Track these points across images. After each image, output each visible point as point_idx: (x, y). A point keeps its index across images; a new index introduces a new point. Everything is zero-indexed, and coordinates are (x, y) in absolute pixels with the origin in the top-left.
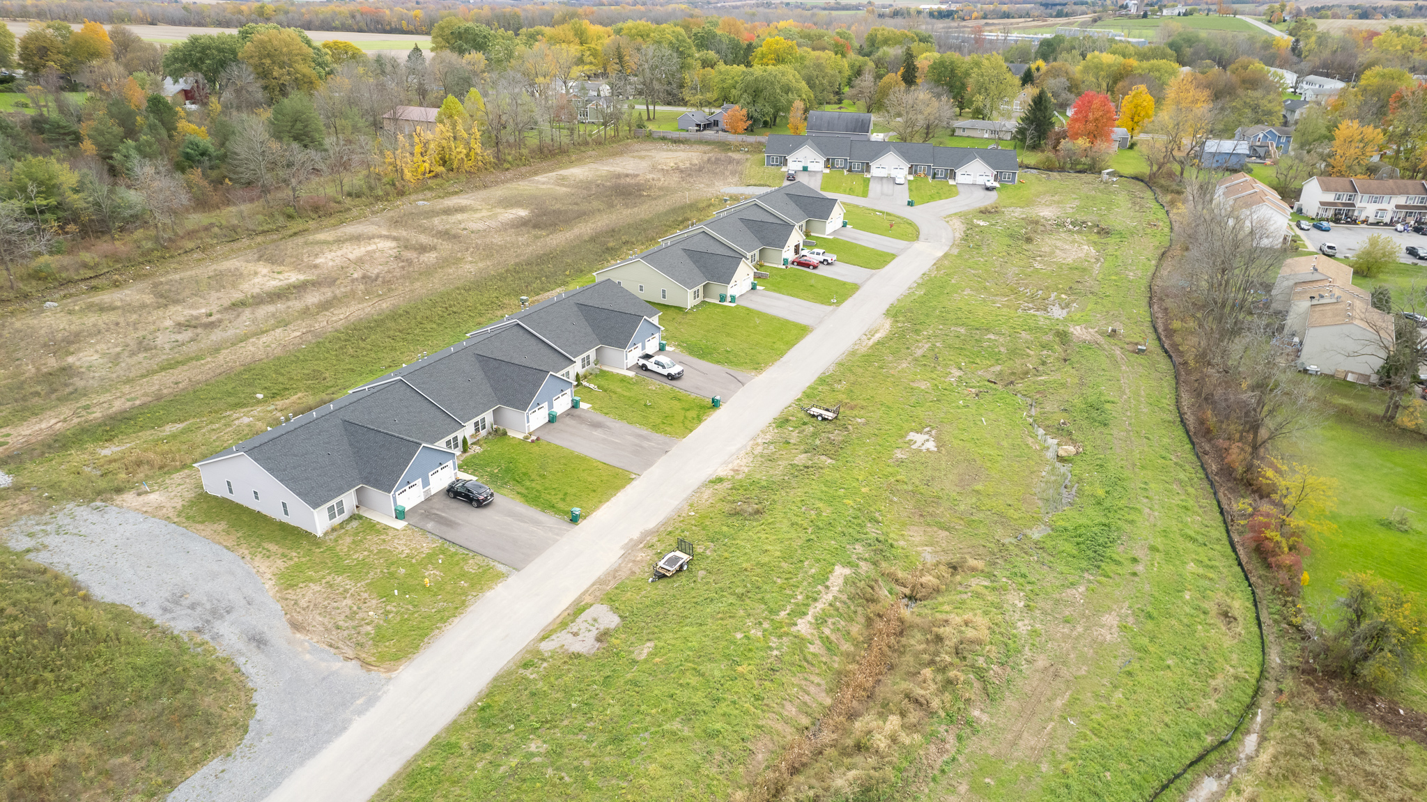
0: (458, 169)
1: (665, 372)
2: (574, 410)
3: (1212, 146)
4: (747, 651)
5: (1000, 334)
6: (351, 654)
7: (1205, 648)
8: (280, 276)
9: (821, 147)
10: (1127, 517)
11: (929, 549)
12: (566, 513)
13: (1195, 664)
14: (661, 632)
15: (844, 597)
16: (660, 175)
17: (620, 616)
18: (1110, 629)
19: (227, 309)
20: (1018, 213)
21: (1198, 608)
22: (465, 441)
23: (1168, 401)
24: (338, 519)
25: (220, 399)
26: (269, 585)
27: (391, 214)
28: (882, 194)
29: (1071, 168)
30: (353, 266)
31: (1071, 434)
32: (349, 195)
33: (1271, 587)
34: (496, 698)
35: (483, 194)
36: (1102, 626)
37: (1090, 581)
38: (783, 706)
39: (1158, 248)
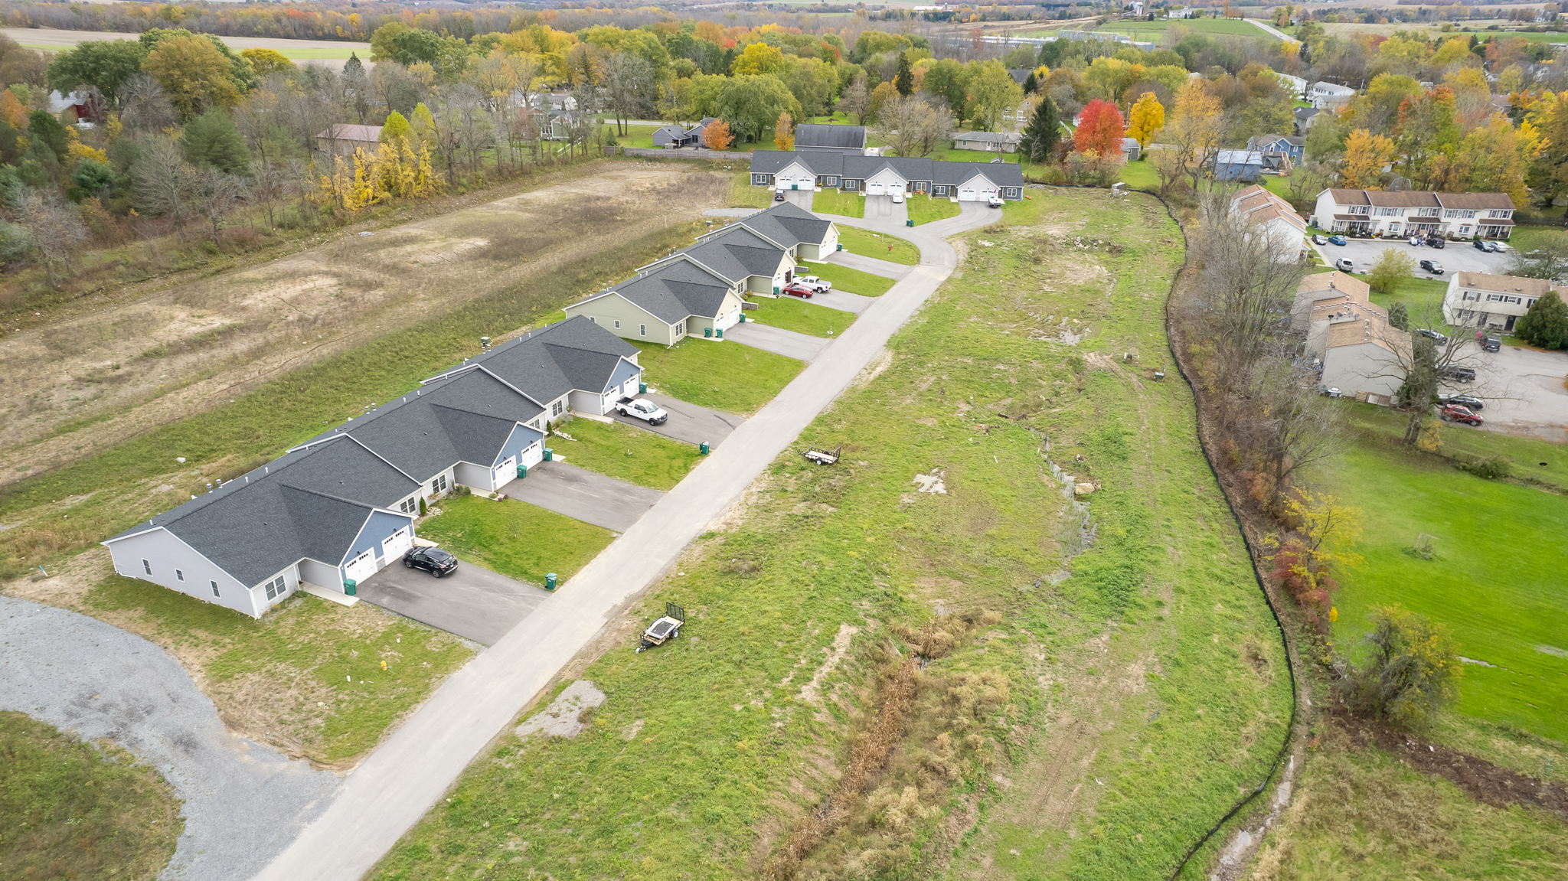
0: (406, 194)
1: (647, 417)
2: (546, 463)
3: (1225, 156)
4: (748, 724)
5: (1010, 364)
6: (298, 752)
7: (1235, 694)
8: (202, 321)
9: (811, 164)
10: (1150, 557)
11: (941, 601)
12: (540, 579)
13: (1226, 712)
14: (652, 707)
15: (852, 659)
16: (635, 198)
17: (606, 693)
18: (1137, 679)
19: (137, 360)
20: (1024, 232)
21: (1227, 652)
22: (422, 503)
23: (1188, 431)
24: (278, 598)
25: (132, 464)
26: (199, 679)
27: (331, 246)
28: (879, 214)
29: (1079, 182)
30: (287, 307)
31: (1088, 470)
32: (281, 226)
33: (1300, 625)
34: (468, 793)
35: (435, 221)
36: (1128, 677)
37: (1113, 629)
38: (789, 782)
39: (1173, 266)
